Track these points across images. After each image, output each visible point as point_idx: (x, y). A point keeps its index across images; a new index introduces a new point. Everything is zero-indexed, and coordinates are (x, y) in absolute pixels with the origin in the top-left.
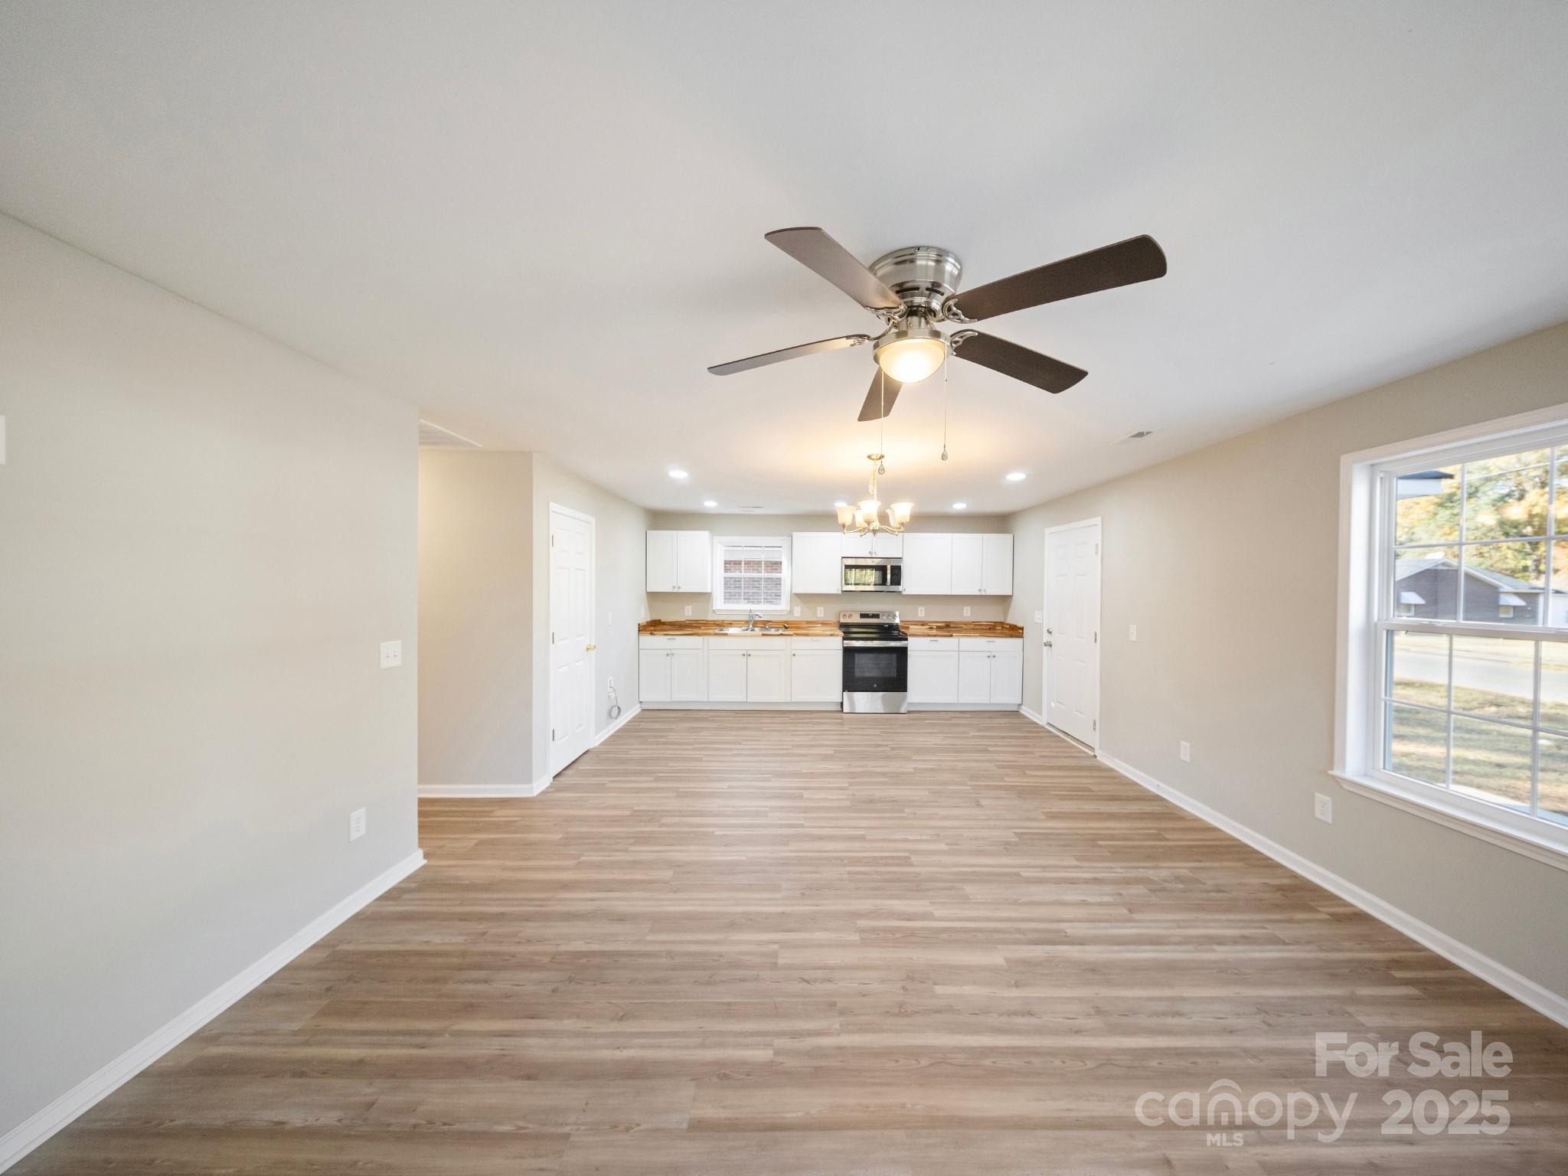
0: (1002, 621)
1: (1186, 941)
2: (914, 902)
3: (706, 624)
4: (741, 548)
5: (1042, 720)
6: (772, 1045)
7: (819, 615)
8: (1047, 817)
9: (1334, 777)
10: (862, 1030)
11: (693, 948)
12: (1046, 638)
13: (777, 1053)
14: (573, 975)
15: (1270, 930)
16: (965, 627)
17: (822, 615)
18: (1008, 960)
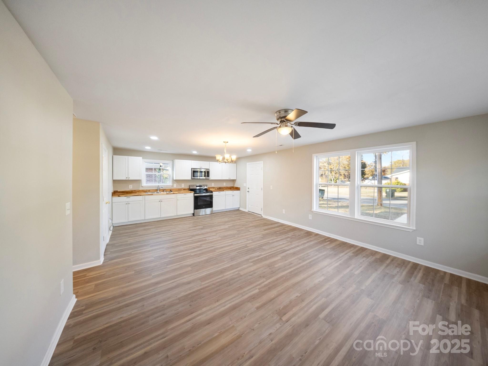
0: (233, 186)
1: (302, 245)
2: (256, 253)
3: (139, 191)
4: (152, 164)
5: (246, 211)
6: (257, 289)
7: (182, 187)
8: (264, 230)
9: (312, 211)
10: (269, 278)
11: (218, 280)
12: (247, 190)
13: (259, 289)
14: (191, 300)
15: (309, 240)
16: (224, 188)
17: (183, 187)
18: (281, 257)
